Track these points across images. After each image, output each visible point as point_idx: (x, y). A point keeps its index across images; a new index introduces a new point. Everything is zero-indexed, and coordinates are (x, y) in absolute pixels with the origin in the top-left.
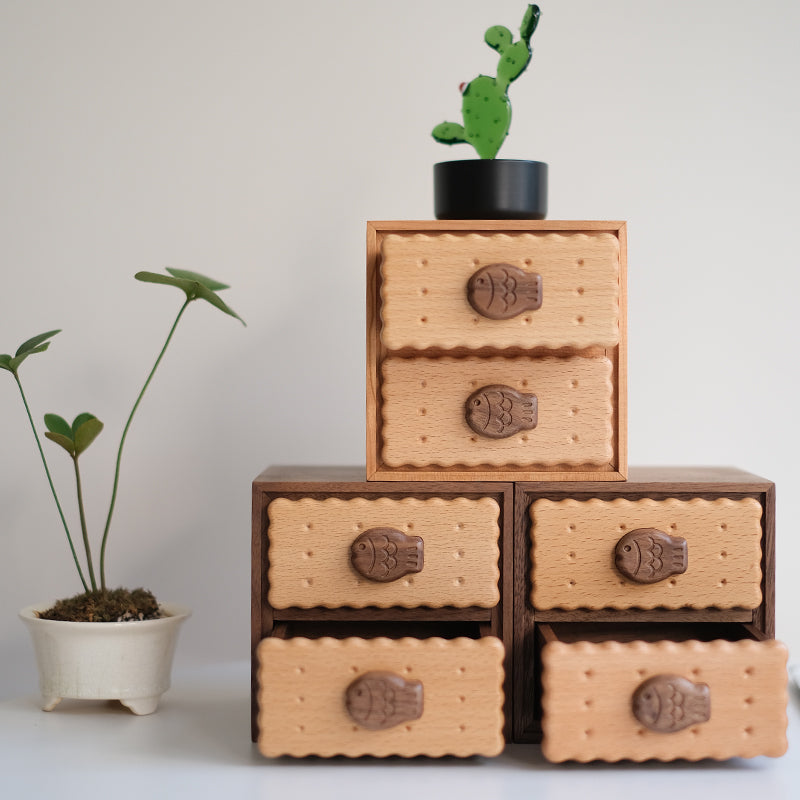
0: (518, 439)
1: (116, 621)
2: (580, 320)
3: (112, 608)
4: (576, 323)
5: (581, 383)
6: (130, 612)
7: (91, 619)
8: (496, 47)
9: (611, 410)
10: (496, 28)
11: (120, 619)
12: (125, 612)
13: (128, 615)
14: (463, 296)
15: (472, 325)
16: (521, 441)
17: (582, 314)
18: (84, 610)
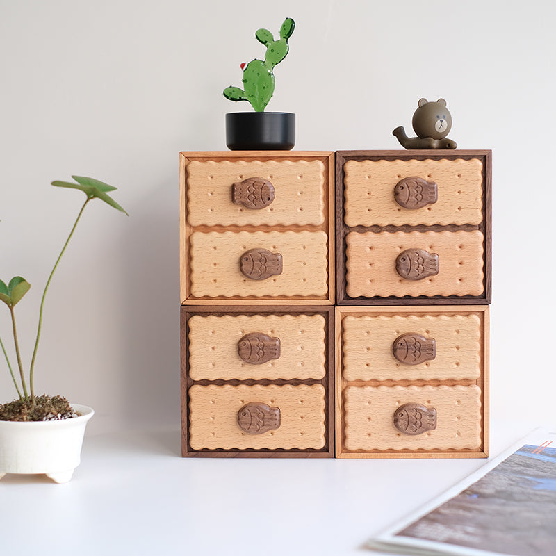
0: (425, 435)
1: (42, 420)
2: (457, 364)
3: (39, 411)
4: (456, 366)
5: (462, 402)
6: (52, 413)
7: (25, 419)
8: (264, 43)
9: (480, 417)
10: (262, 30)
11: (45, 418)
12: (48, 414)
13: (50, 415)
14: (390, 351)
15: (395, 368)
16: (427, 436)
17: (459, 361)
18: (20, 412)
